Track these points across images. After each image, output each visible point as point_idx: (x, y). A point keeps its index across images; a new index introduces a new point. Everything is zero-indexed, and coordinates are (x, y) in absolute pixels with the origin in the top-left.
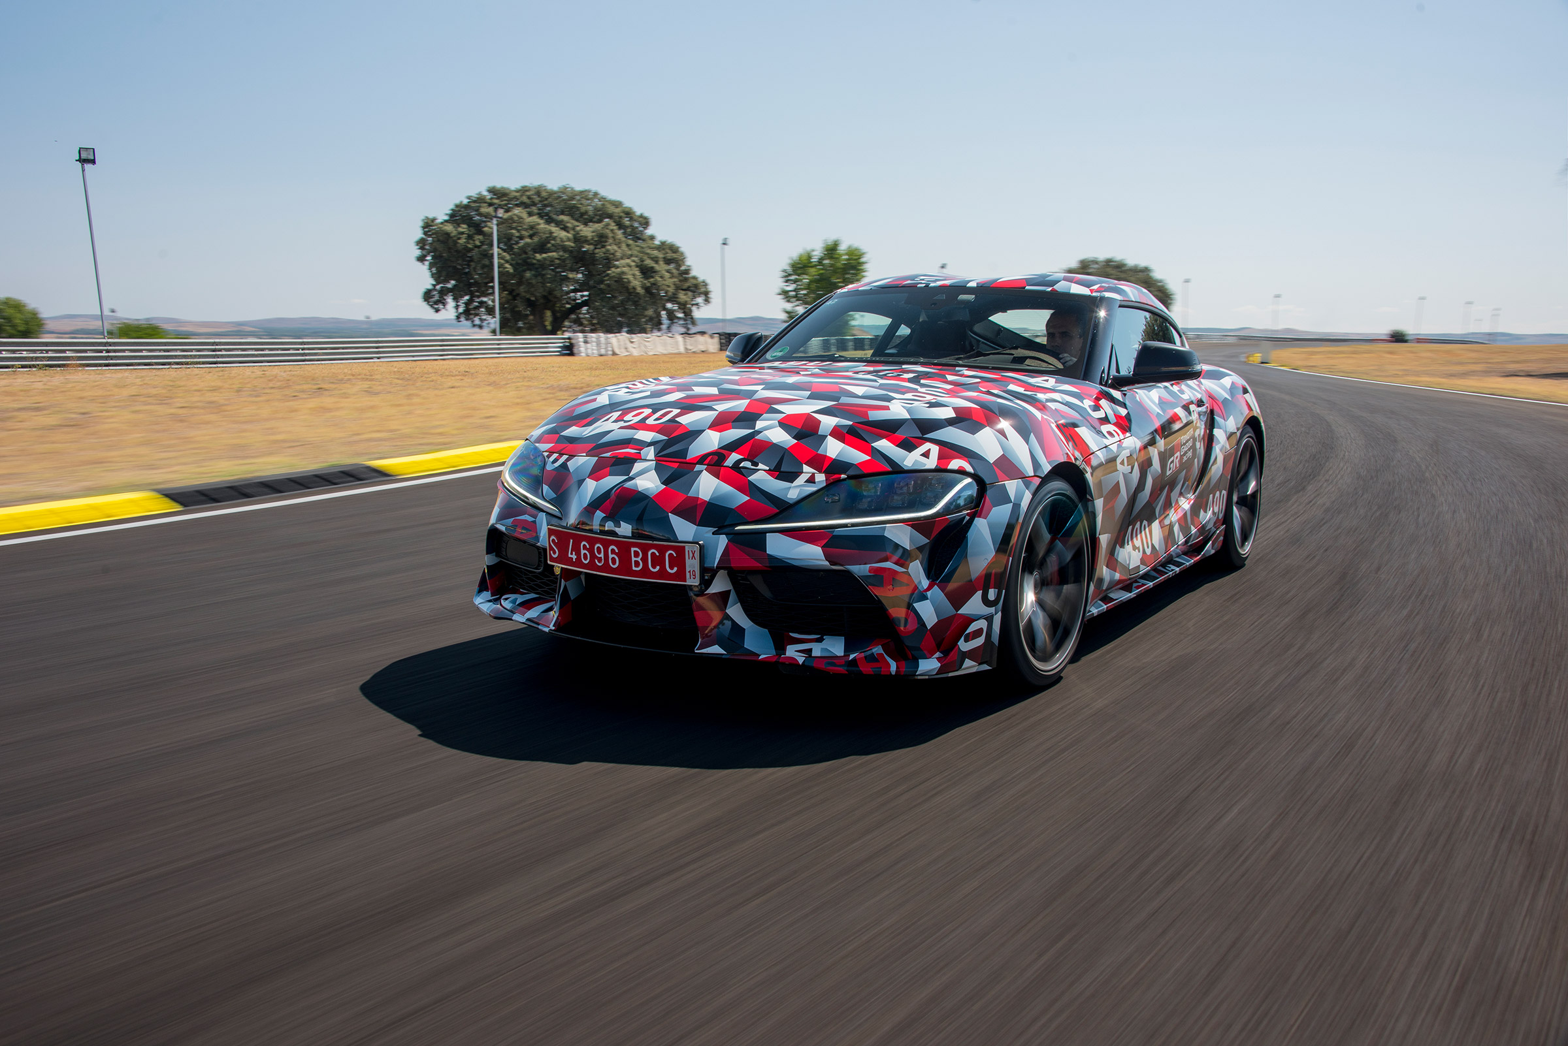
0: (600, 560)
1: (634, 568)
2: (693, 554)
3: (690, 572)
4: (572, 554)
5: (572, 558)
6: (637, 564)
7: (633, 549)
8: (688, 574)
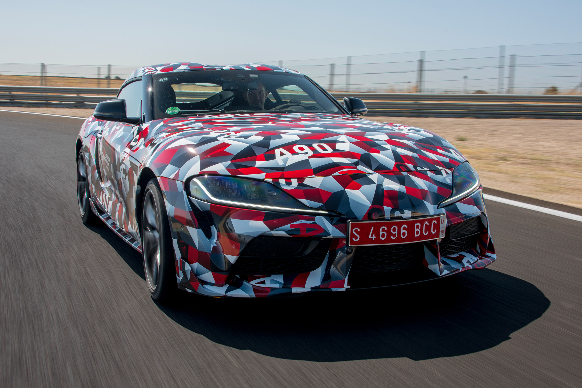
0: (394, 235)
1: (416, 236)
2: (443, 220)
3: (441, 231)
4: (372, 236)
5: (372, 239)
6: (417, 232)
7: (416, 225)
8: (440, 232)
